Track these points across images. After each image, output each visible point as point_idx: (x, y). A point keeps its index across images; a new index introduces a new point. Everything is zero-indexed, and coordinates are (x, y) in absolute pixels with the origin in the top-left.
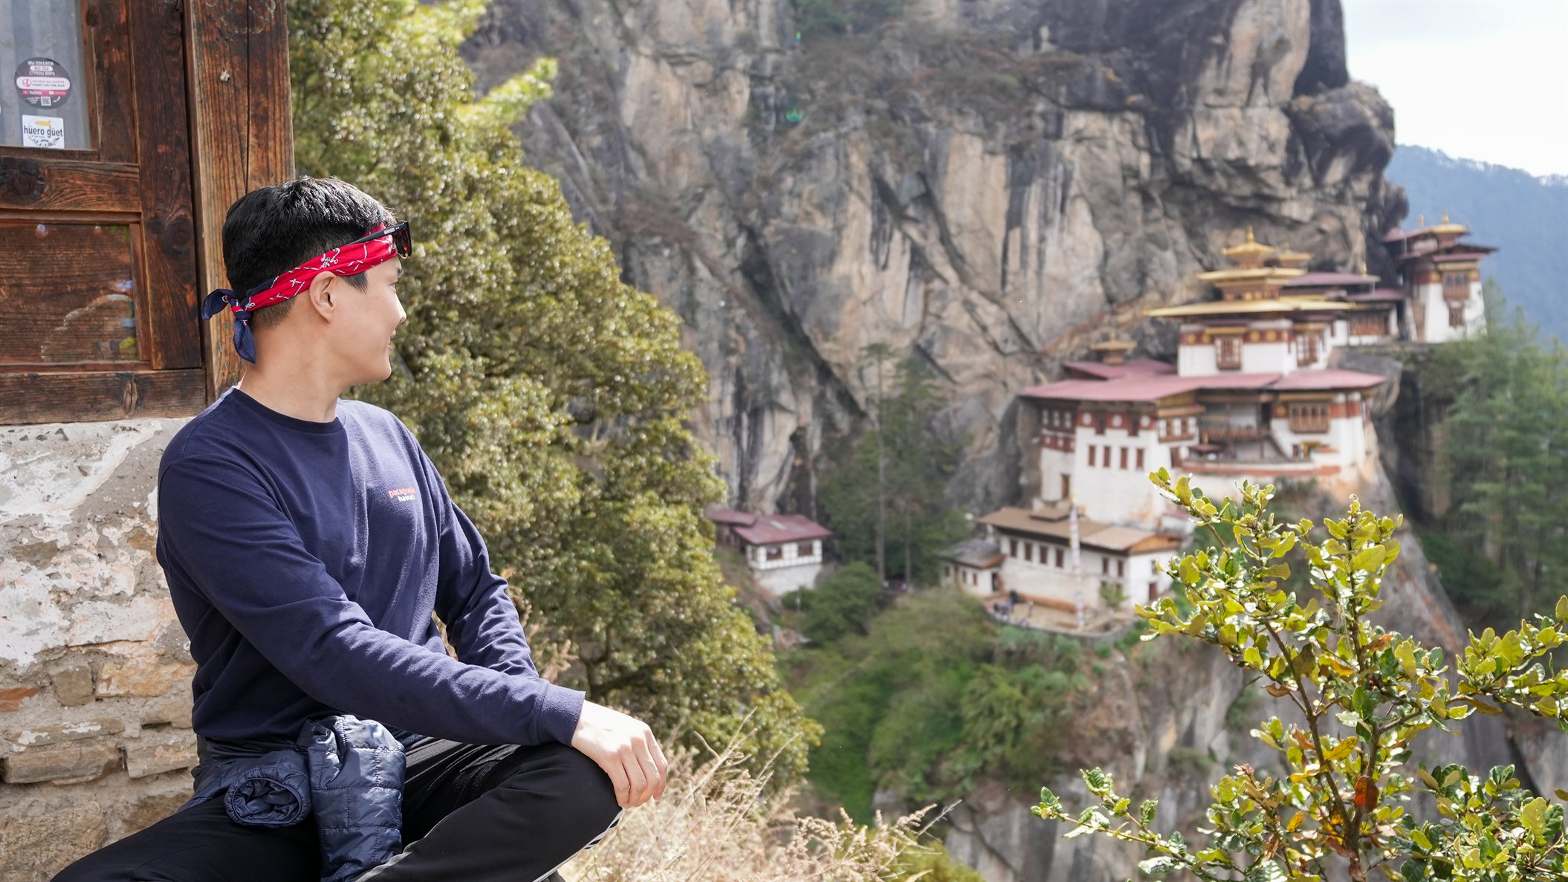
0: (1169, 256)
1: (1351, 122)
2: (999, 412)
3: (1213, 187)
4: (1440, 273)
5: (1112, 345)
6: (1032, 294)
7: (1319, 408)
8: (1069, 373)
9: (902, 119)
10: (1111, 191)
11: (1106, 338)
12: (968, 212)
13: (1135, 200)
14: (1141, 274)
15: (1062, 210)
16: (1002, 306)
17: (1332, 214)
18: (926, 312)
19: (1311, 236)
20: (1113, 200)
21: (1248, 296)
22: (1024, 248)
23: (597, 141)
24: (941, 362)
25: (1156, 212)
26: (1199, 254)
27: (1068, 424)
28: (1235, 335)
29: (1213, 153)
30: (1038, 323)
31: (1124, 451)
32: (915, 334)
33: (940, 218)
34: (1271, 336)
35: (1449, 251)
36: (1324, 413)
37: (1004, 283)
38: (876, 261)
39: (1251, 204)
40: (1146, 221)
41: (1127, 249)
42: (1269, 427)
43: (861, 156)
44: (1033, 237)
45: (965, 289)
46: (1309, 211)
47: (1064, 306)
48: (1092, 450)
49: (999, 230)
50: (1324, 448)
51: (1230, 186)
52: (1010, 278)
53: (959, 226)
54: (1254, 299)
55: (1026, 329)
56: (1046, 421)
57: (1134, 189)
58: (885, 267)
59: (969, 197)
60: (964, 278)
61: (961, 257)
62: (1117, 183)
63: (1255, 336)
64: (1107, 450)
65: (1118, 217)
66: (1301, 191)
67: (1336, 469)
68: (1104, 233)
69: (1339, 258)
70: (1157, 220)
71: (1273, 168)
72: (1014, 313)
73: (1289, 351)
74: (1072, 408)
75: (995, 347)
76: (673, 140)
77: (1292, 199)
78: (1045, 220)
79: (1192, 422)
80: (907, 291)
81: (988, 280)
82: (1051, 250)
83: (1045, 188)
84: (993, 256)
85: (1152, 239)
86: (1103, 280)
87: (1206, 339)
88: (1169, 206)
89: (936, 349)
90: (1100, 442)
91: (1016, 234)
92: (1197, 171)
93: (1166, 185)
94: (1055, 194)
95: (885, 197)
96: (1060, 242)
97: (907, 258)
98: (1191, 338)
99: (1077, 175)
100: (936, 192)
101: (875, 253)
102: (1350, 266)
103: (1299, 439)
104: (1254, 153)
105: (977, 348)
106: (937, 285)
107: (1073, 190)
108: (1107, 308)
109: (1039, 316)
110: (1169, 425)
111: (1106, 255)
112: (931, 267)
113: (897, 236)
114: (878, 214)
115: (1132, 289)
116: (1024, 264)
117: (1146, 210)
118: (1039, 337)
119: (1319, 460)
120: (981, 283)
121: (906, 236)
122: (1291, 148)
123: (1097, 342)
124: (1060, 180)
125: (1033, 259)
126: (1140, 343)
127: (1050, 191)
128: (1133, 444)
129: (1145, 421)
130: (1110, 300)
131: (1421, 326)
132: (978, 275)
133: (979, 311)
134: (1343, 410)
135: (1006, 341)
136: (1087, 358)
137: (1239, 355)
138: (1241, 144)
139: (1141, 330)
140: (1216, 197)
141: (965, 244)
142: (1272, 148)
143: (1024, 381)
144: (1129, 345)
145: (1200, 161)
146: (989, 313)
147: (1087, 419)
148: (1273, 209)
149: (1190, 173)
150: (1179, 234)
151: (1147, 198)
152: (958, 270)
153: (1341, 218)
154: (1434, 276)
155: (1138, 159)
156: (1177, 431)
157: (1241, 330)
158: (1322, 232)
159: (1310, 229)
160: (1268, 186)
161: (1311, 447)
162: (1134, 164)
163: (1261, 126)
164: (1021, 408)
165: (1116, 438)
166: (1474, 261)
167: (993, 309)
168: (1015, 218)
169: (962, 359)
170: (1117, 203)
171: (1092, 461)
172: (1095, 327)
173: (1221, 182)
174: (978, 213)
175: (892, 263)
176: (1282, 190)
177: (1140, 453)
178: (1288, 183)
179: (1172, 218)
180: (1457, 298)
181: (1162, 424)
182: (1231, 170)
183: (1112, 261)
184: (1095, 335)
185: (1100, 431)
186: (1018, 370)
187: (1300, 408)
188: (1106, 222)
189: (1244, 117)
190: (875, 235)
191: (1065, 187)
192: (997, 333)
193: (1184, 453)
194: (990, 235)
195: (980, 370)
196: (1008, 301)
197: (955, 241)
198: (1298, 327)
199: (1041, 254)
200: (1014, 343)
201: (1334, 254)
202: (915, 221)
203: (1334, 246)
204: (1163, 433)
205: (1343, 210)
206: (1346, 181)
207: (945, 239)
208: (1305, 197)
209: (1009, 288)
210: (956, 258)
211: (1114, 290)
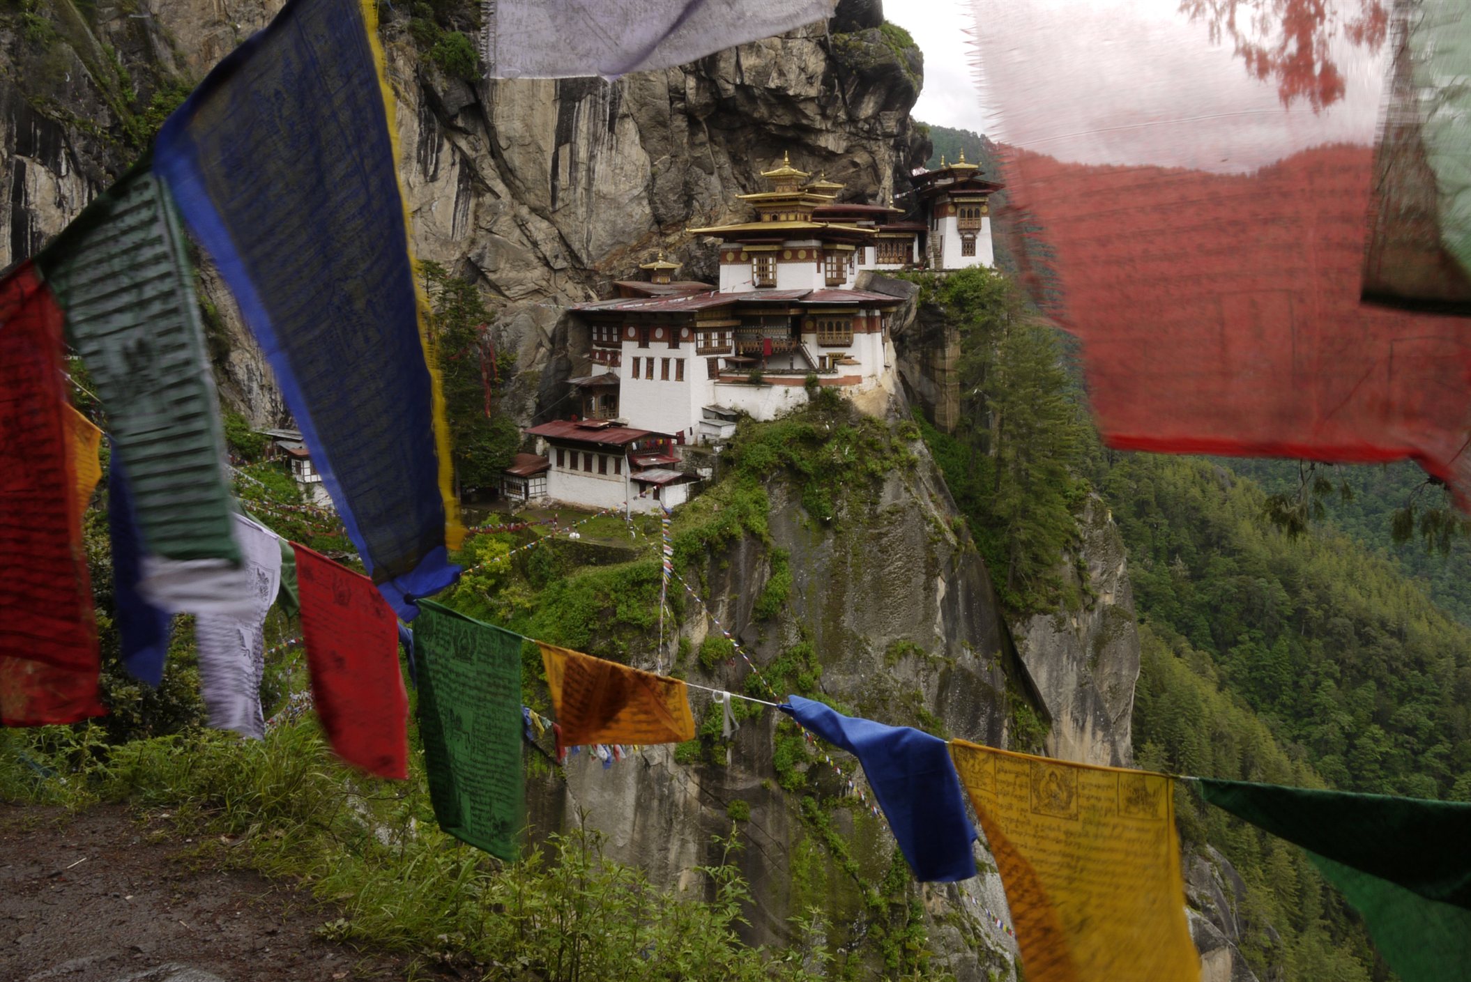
0: (715, 180)
1: (882, 61)
2: (550, 326)
3: (756, 115)
4: (956, 205)
5: (661, 264)
6: (581, 211)
7: (843, 321)
8: (619, 292)
9: (449, 24)
10: (659, 112)
11: (654, 258)
12: (518, 125)
13: (680, 122)
14: (688, 197)
15: (611, 129)
16: (553, 223)
17: (865, 148)
18: (477, 227)
19: (845, 168)
20: (660, 122)
21: (783, 217)
22: (574, 165)
23: (115, 26)
24: (492, 276)
25: (702, 137)
26: (743, 181)
27: (615, 339)
28: (769, 253)
29: (754, 81)
30: (588, 241)
31: (666, 362)
32: (465, 247)
33: (490, 130)
34: (802, 255)
35: (963, 185)
36: (847, 328)
37: (554, 199)
38: (425, 172)
39: (790, 134)
40: (692, 145)
41: (674, 172)
42: (799, 340)
43: (408, 59)
44: (583, 154)
45: (516, 203)
46: (844, 144)
47: (614, 223)
48: (636, 361)
49: (549, 145)
50: (848, 361)
51: (771, 115)
52: (561, 194)
53: (509, 138)
54: (787, 220)
55: (576, 246)
56: (595, 337)
57: (680, 111)
58: (434, 178)
59: (518, 110)
60: (515, 194)
61: (511, 171)
62: (664, 104)
63: (788, 255)
64: (650, 361)
65: (665, 138)
66: (837, 124)
67: (858, 379)
68: (653, 154)
69: (869, 190)
70: (702, 144)
71: (812, 99)
72: (565, 230)
73: (819, 271)
74: (618, 321)
75: (547, 263)
76: (206, 32)
77: (828, 131)
78: (595, 139)
79: (729, 335)
80: (457, 203)
81: (538, 197)
82: (600, 168)
83: (594, 104)
84: (544, 172)
85: (698, 162)
86: (651, 202)
87: (743, 257)
88: (714, 131)
89: (487, 263)
90: (643, 354)
91: (565, 151)
92: (741, 99)
93: (712, 110)
94: (604, 111)
95: (431, 106)
96: (609, 161)
97: (457, 170)
98: (730, 257)
99: (626, 95)
100: (485, 103)
101: (423, 162)
102: (879, 199)
103: (824, 352)
104: (793, 83)
105: (528, 265)
106: (488, 199)
107: (623, 110)
108: (655, 228)
109: (589, 232)
110: (706, 337)
111: (654, 176)
112: (482, 181)
113: (447, 146)
114: (426, 121)
115: (679, 210)
116: (573, 181)
117: (692, 134)
118: (589, 255)
119: (843, 371)
120: (531, 198)
121: (455, 148)
122: (826, 81)
123: (646, 262)
124: (608, 98)
125: (582, 174)
126: (686, 265)
127: (600, 108)
128: (673, 354)
129: (685, 333)
130: (658, 220)
131: (939, 256)
132: (528, 190)
133: (530, 226)
134: (864, 324)
135: (556, 257)
136: (636, 277)
137: (774, 272)
138: (781, 74)
139: (688, 251)
140: (759, 125)
141: (515, 157)
142: (810, 80)
143: (575, 297)
144: (677, 266)
145: (741, 87)
146: (540, 227)
147: (632, 332)
148: (811, 140)
149: (733, 98)
150: (723, 159)
151: (693, 123)
152: (508, 184)
153: (871, 153)
154: (951, 209)
155: (684, 82)
156: (715, 344)
157: (776, 248)
158: (855, 164)
159: (845, 161)
160: (807, 117)
161: (836, 359)
162: (680, 86)
163: (800, 58)
164: (571, 324)
165: (659, 350)
166: (984, 195)
167: (544, 225)
168: (565, 134)
169: (513, 274)
170: (664, 124)
171: (636, 374)
172: (643, 247)
173: (762, 112)
174: (528, 127)
175: (441, 173)
176: (819, 123)
177: (680, 363)
178: (824, 116)
179: (718, 144)
180: (970, 231)
181: (701, 336)
182: (773, 100)
183: (659, 182)
184: (644, 254)
185: (644, 344)
186: (570, 286)
187: (826, 321)
188: (654, 143)
189: (784, 48)
190: (423, 143)
191: (614, 104)
192: (547, 249)
193: (722, 364)
194: (540, 150)
195: (531, 286)
196: (558, 217)
197: (506, 155)
198: (827, 247)
199: (590, 171)
200: (565, 259)
201: (866, 186)
202: (464, 132)
203: (865, 178)
204: (701, 344)
205: (873, 146)
206: (876, 116)
207: (495, 152)
208: (840, 130)
209: (559, 204)
210: (507, 173)
211: (662, 211)
